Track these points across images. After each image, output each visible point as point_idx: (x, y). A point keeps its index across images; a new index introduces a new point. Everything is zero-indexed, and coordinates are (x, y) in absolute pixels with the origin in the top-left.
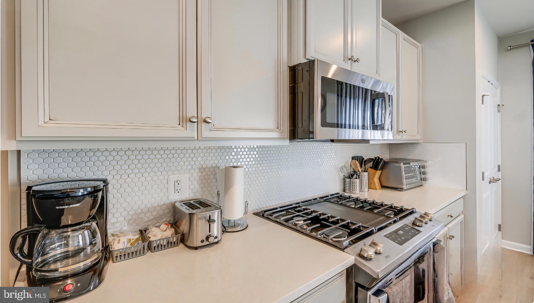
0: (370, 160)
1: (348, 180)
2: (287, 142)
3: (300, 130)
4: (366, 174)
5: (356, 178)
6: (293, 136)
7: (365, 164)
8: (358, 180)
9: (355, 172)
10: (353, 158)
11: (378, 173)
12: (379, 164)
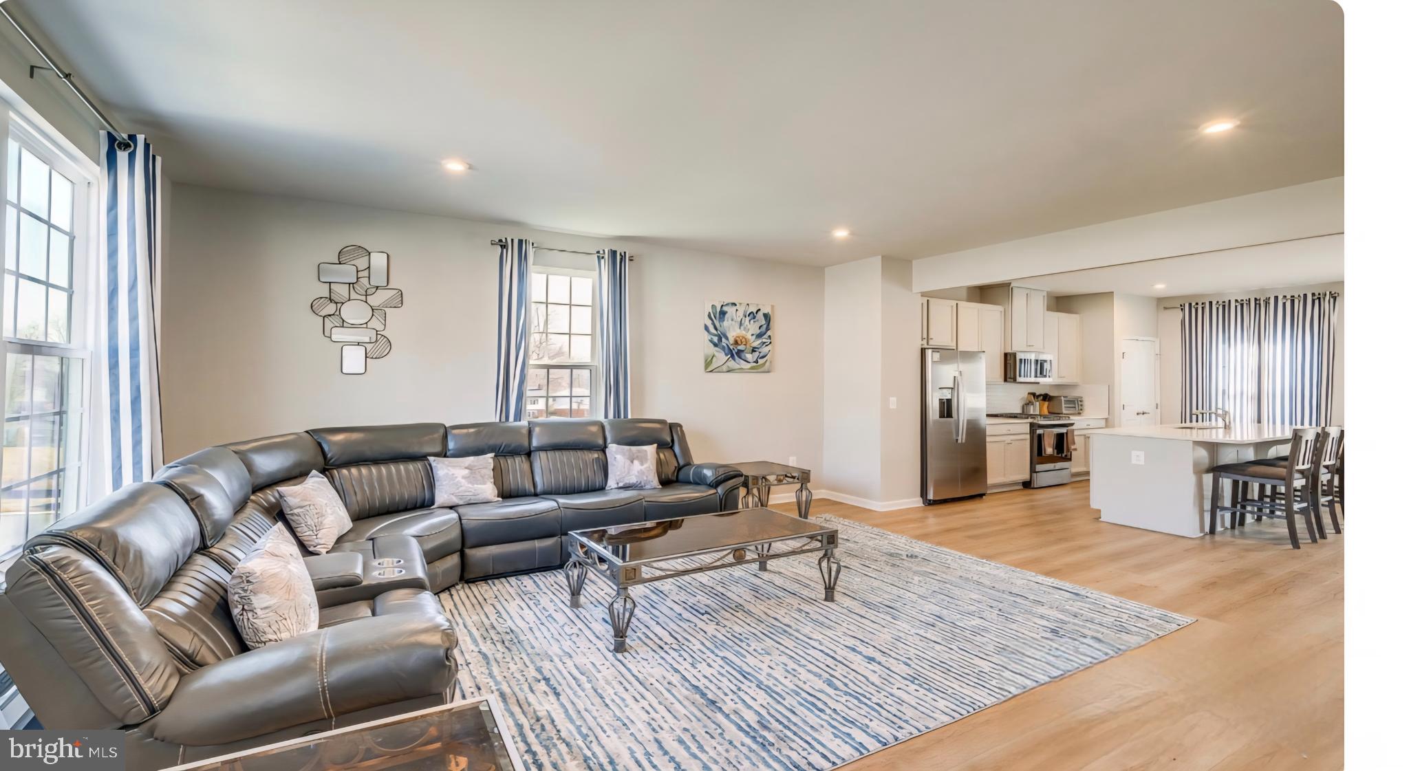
0: (1042, 395)
1: (1025, 406)
2: (1003, 383)
3: (1008, 378)
4: (1038, 402)
5: (1031, 403)
6: (1005, 380)
7: (1039, 397)
8: (1032, 407)
10: (1031, 393)
11: (1046, 404)
12: (1046, 397)
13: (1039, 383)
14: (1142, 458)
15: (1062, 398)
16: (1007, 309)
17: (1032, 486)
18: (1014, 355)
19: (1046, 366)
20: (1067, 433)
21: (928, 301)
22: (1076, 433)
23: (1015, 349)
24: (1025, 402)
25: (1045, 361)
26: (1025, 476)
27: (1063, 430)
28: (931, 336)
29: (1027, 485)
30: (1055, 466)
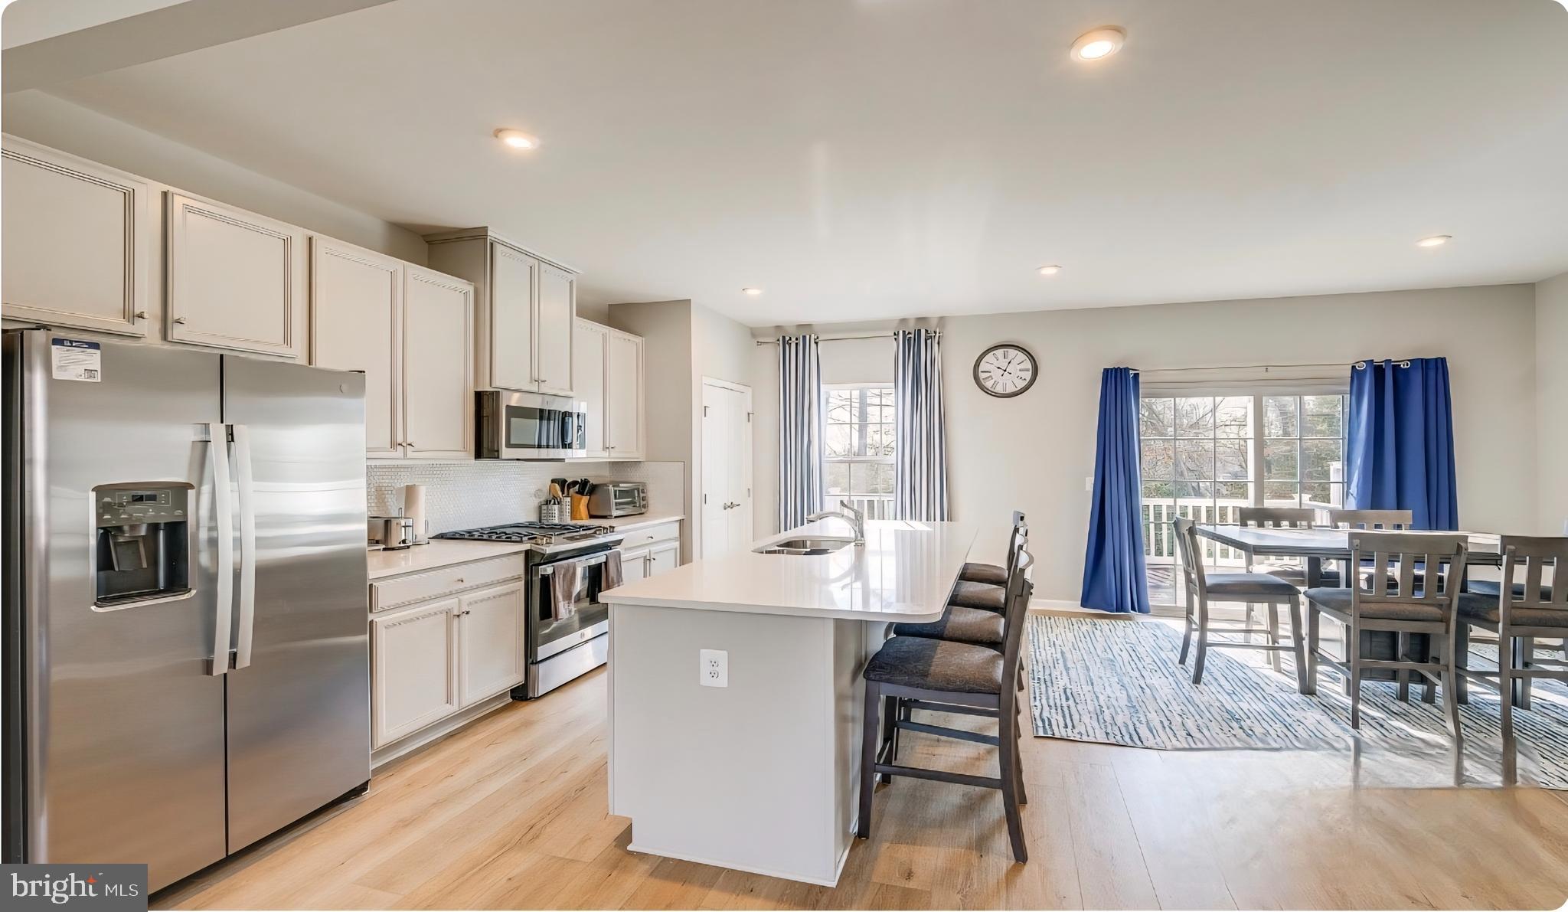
0: (575, 483)
1: (544, 507)
2: (473, 461)
3: (485, 451)
4: (569, 499)
5: (555, 504)
6: (478, 455)
7: (569, 488)
8: (556, 507)
9: (555, 498)
10: (553, 481)
11: (585, 499)
12: (585, 488)
13: (562, 460)
14: (723, 669)
15: (611, 487)
16: (481, 286)
17: (531, 695)
18: (495, 395)
19: (573, 423)
20: (606, 563)
21: (165, 194)
22: (624, 557)
23: (499, 382)
24: (543, 499)
25: (571, 415)
26: (517, 679)
27: (599, 558)
28: (175, 312)
29: (521, 694)
30: (583, 635)
